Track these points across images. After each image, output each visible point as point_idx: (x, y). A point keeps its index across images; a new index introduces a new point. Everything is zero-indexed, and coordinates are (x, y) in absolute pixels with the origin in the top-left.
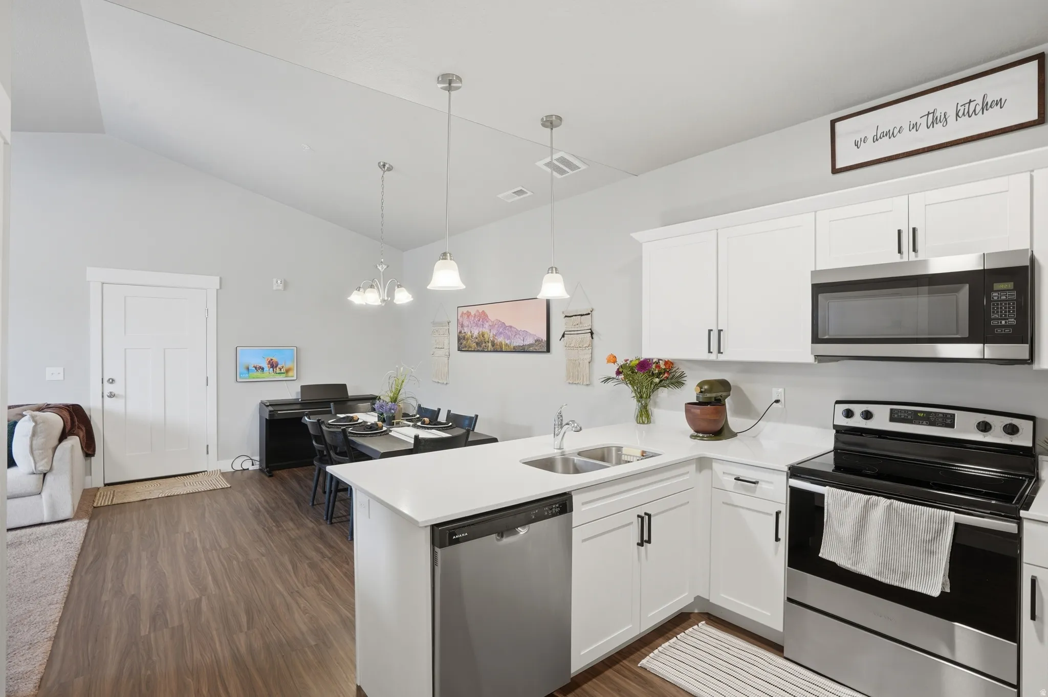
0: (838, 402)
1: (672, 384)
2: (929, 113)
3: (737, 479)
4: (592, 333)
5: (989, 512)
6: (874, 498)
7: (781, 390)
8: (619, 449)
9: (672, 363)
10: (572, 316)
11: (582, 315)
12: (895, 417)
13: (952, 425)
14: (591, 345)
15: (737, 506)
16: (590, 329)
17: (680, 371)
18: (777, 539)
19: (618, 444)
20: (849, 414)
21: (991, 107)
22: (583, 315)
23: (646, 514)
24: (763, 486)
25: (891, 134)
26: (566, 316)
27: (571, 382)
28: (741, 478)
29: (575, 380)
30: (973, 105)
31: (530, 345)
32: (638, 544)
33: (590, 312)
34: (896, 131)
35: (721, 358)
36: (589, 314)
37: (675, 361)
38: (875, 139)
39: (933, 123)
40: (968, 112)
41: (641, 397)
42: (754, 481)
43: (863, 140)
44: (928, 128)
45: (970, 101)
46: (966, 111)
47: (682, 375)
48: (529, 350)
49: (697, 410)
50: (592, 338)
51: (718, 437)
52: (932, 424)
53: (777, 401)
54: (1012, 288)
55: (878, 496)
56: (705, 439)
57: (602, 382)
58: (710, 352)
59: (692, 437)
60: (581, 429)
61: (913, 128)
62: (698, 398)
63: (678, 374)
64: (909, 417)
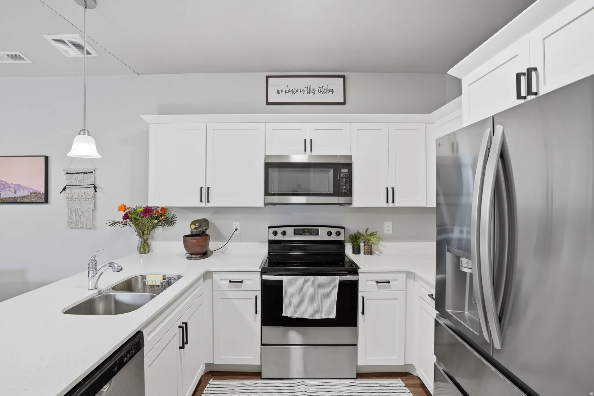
0: (270, 227)
1: (167, 223)
2: (308, 87)
3: (230, 282)
4: (95, 188)
5: (347, 272)
6: (307, 277)
7: (238, 223)
8: (144, 277)
9: (166, 210)
10: (74, 173)
11: (84, 173)
12: (296, 233)
13: (318, 234)
14: (94, 197)
15: (230, 299)
16: (94, 184)
17: (172, 214)
18: (256, 313)
19: (143, 273)
20: (275, 233)
21: (329, 91)
22: (86, 173)
23: (183, 323)
24: (246, 283)
25: (293, 91)
26: (67, 173)
27: (73, 227)
28: (232, 281)
29: (78, 225)
30: (324, 88)
31: (23, 197)
32: (180, 348)
33: (93, 171)
34: (295, 91)
35: (209, 205)
36: (92, 172)
37: (168, 208)
38: (286, 92)
39: (309, 91)
40: (322, 91)
41: (143, 234)
42: (241, 281)
43: (281, 90)
44: (308, 93)
45: (323, 87)
46: (321, 90)
47: (173, 217)
48: (23, 201)
49: (193, 240)
50: (96, 191)
51: (205, 256)
52: (311, 234)
53: (236, 230)
54: (347, 172)
55: (308, 275)
56: (198, 258)
57: (110, 225)
58: (201, 201)
59: (188, 258)
60: (122, 269)
61: (302, 92)
62: (192, 232)
63: (170, 216)
64: (302, 232)
